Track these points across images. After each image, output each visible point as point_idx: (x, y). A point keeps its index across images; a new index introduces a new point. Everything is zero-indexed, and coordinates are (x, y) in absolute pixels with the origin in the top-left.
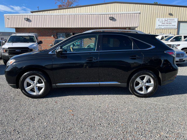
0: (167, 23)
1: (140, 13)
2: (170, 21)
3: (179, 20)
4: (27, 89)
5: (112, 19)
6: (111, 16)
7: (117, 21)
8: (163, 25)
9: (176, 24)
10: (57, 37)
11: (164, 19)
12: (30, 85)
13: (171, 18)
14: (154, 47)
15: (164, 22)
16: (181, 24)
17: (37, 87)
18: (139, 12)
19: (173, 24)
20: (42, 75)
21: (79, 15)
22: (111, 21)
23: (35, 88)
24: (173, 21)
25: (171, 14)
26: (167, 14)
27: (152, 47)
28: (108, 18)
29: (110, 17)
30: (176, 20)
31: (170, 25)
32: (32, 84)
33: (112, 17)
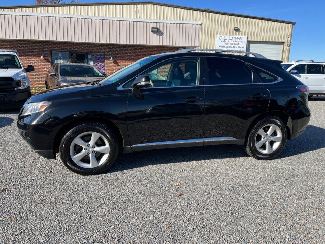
0: (232, 44)
1: (201, 25)
2: (237, 40)
3: (249, 40)
4: (76, 158)
5: (157, 31)
6: (155, 26)
7: (165, 35)
8: (226, 46)
9: (244, 45)
10: (52, 59)
11: (227, 37)
12: (80, 149)
13: (238, 35)
14: (282, 80)
15: (227, 42)
16: (252, 45)
17: (94, 154)
18: (200, 23)
19: (241, 45)
20: (106, 130)
21: (97, 21)
22: (155, 35)
23: (90, 155)
24: (241, 40)
25: (237, 30)
26: (232, 29)
27: (280, 79)
28: (149, 30)
29: (152, 28)
30: (245, 39)
31: (237, 46)
32: (84, 147)
33: (157, 28)
